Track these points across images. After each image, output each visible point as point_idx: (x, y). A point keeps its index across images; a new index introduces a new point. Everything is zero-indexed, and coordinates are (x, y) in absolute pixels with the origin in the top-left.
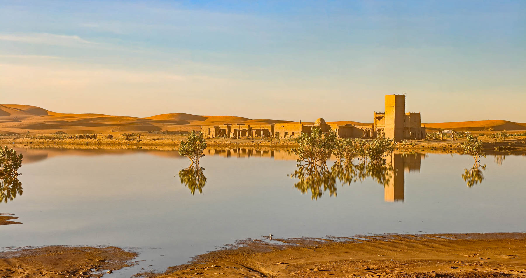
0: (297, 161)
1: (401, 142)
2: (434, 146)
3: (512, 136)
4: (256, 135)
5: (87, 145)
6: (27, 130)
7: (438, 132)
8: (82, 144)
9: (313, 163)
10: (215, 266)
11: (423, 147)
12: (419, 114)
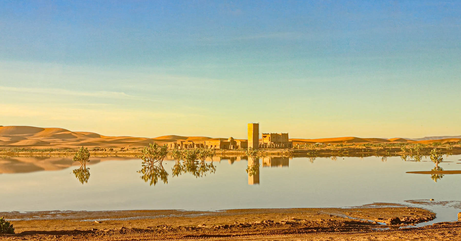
0: (142, 163)
4: (197, 147)
9: (152, 164)
12: (288, 134)
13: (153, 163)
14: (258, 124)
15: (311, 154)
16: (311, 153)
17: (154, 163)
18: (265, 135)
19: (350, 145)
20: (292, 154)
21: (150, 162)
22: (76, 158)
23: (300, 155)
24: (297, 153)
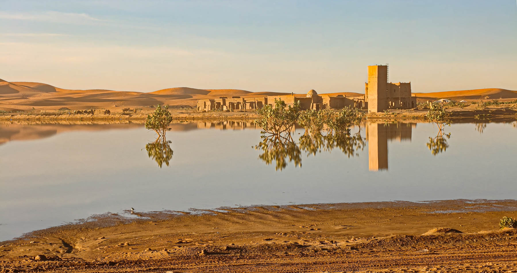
0: (261, 133)
1: (384, 112)
2: (416, 116)
3: (503, 103)
4: (251, 108)
6: (32, 107)
7: (428, 101)
9: (277, 134)
10: (33, 242)
11: (405, 116)
12: (409, 84)
13: (280, 133)
14: (386, 67)
16: (483, 116)
22: (150, 124)
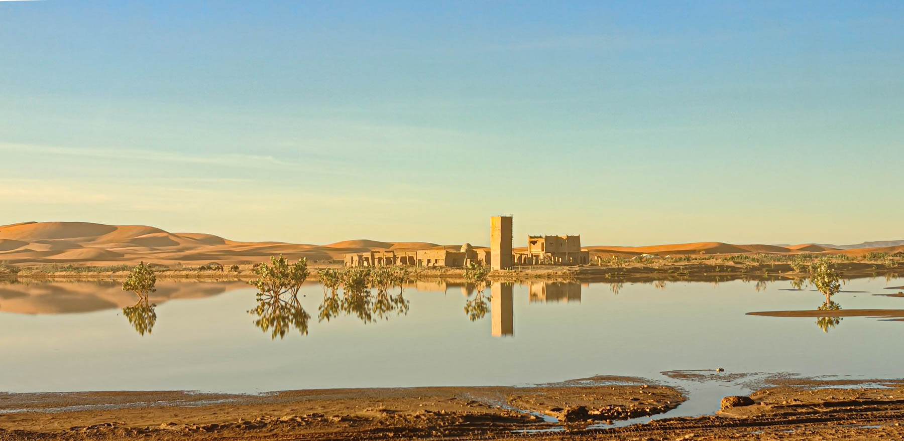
0: (257, 295)
5: (187, 278)
8: (182, 276)
9: (276, 297)
12: (579, 237)
13: (278, 296)
14: (510, 218)
15: (615, 277)
16: (614, 274)
17: (280, 294)
18: (533, 240)
19: (705, 259)
20: (576, 276)
21: (272, 292)
22: (128, 284)
23: (592, 278)
24: (585, 274)
